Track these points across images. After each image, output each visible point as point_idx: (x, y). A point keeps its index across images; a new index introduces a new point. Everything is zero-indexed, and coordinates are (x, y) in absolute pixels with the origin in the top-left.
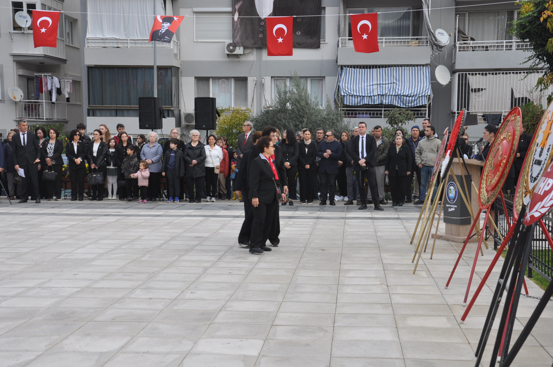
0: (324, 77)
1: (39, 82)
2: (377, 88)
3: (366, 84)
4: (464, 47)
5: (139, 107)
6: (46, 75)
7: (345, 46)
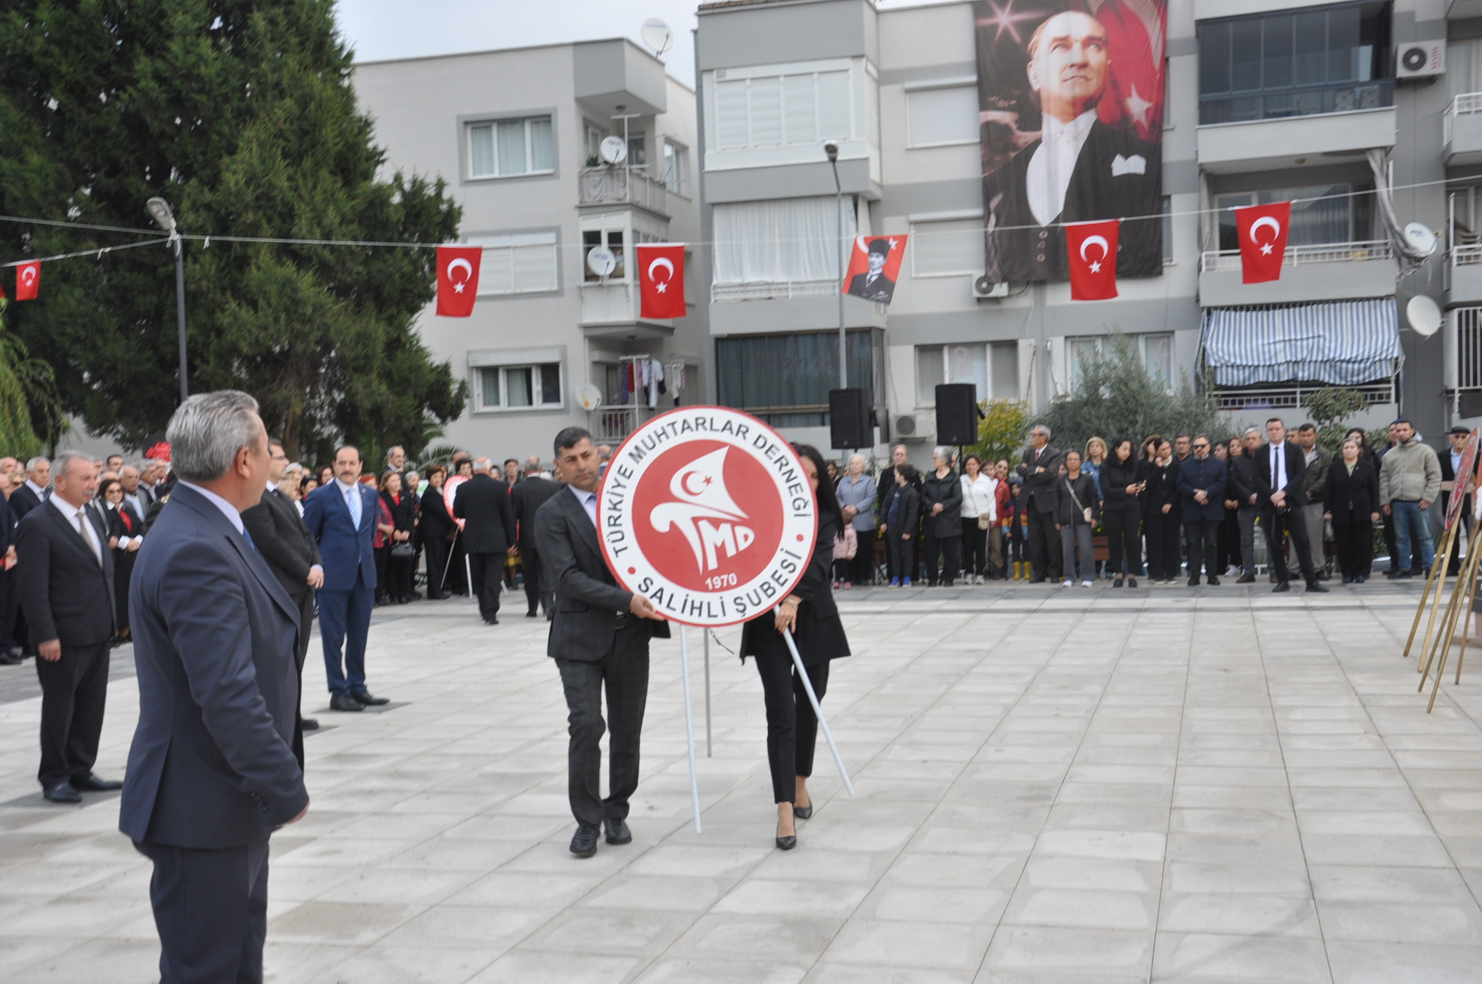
0: (1173, 332)
1: (627, 372)
2: (1285, 348)
3: (1260, 342)
4: (1468, 258)
5: (831, 407)
6: (640, 358)
7: (1213, 269)
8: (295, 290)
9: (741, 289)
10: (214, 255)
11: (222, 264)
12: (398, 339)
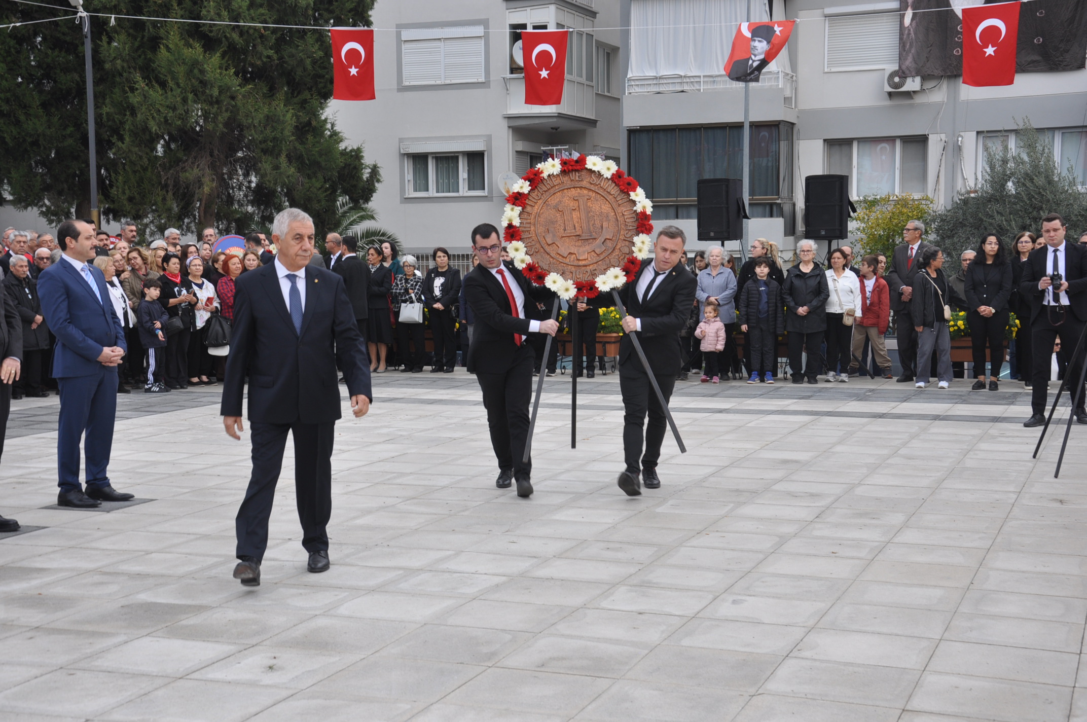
5: (699, 200)
6: (560, 148)
8: (202, 72)
9: (655, 82)
10: (129, 35)
11: (137, 44)
12: (309, 123)
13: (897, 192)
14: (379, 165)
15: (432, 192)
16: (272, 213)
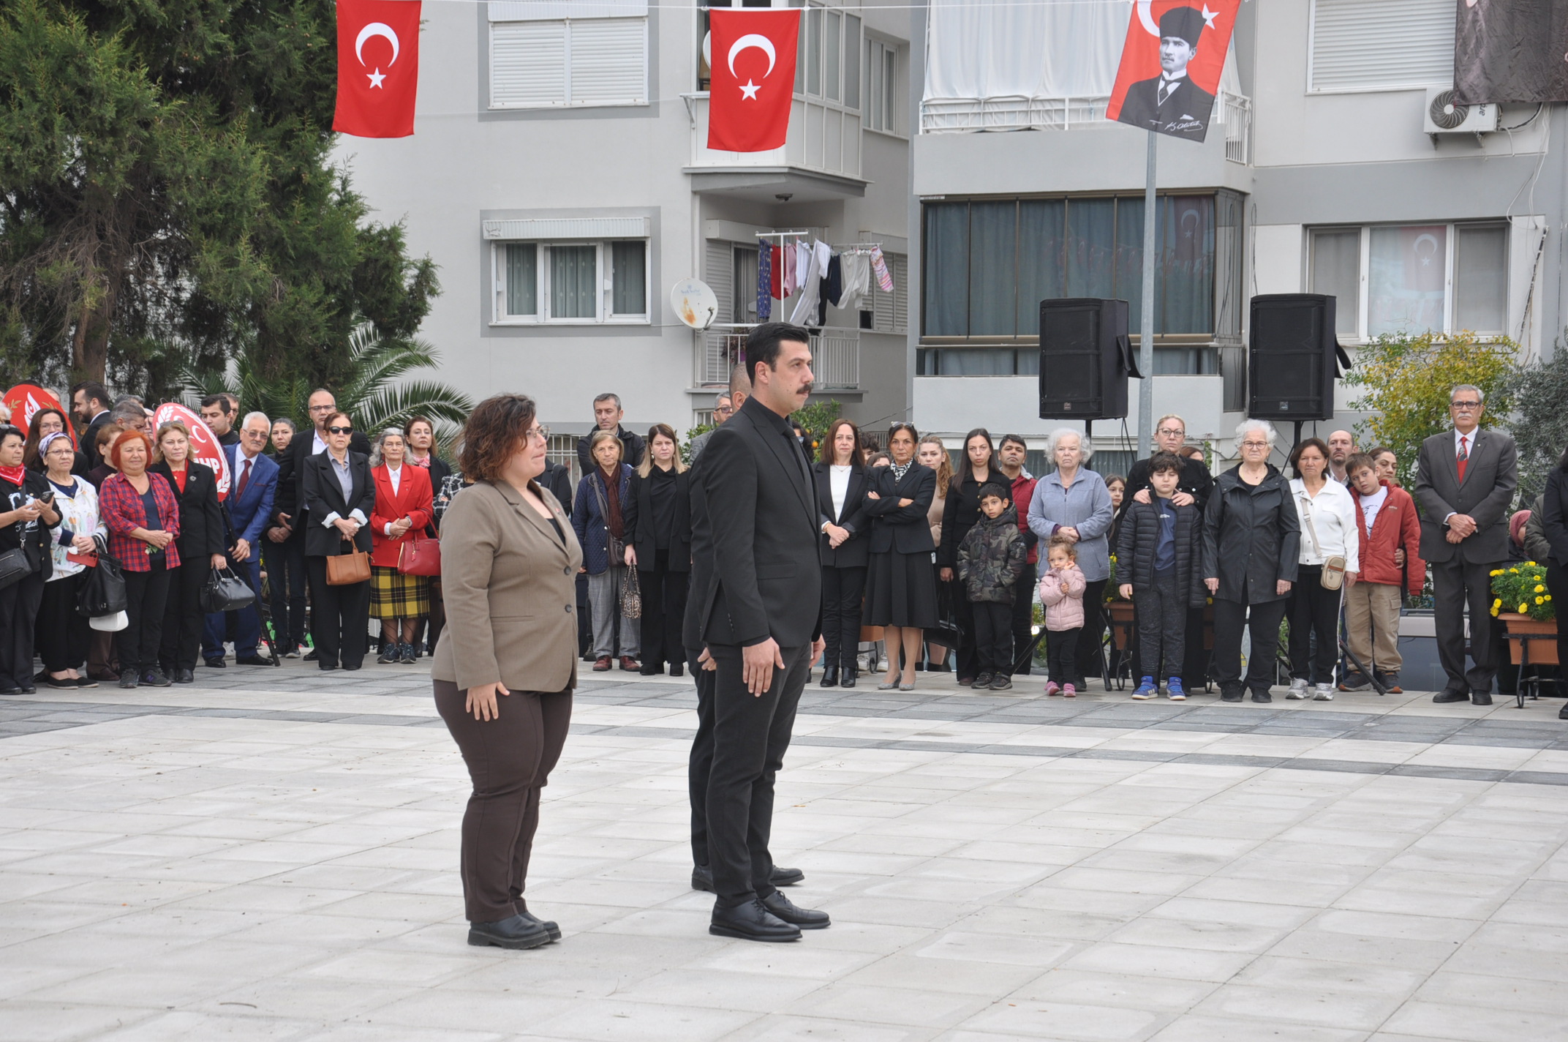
1: (769, 260)
5: (1042, 339)
6: (792, 236)
8: (83, 71)
9: (976, 110)
12: (297, 178)
13: (1447, 329)
14: (433, 262)
15: (544, 316)
16: (221, 352)
